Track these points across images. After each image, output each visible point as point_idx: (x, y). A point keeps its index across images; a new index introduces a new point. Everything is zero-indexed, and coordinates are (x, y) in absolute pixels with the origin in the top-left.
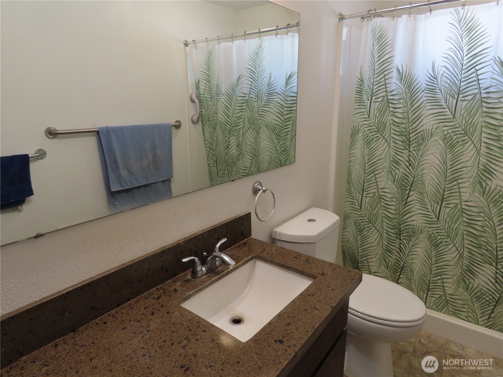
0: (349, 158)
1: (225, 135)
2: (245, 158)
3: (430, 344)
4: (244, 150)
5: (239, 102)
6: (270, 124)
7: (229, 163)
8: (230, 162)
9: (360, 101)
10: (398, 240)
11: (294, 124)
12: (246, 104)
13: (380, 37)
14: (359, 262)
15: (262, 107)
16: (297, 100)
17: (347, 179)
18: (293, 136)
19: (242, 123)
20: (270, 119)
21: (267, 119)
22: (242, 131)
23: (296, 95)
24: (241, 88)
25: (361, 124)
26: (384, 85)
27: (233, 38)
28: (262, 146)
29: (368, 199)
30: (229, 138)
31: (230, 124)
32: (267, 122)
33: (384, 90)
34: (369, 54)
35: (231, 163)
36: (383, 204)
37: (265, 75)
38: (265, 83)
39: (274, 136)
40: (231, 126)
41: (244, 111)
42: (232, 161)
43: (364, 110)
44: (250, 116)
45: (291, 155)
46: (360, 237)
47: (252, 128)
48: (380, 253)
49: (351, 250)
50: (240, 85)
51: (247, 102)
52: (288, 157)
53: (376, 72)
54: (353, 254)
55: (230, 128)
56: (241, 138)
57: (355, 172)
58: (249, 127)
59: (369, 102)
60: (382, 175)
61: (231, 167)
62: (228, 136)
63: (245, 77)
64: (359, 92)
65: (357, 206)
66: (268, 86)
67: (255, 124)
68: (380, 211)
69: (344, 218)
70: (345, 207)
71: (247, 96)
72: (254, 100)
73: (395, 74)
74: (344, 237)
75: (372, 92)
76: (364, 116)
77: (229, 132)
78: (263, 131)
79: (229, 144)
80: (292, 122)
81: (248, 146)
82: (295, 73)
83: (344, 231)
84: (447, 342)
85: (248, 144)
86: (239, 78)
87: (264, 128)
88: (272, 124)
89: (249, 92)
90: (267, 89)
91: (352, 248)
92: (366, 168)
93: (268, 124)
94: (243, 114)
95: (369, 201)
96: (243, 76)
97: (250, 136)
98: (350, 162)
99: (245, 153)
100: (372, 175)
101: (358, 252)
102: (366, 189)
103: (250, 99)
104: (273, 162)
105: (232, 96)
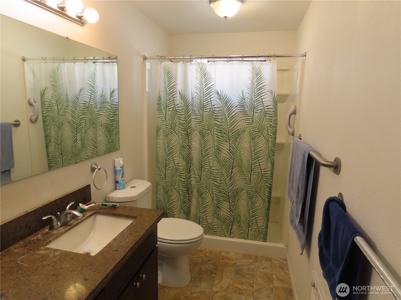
0: (156, 146)
1: (73, 132)
2: (88, 149)
3: (211, 255)
4: (86, 143)
5: (81, 107)
6: (104, 124)
7: (75, 153)
8: (77, 152)
9: (160, 110)
10: (188, 194)
11: (118, 124)
12: (87, 109)
13: (168, 73)
14: (167, 213)
15: (97, 112)
16: (118, 107)
17: (156, 159)
18: (117, 132)
19: (84, 123)
20: (104, 120)
21: (101, 121)
22: (84, 129)
23: (117, 104)
24: (83, 97)
25: (161, 124)
26: (172, 101)
27: (64, 60)
28: (99, 140)
29: (169, 171)
30: (76, 134)
31: (76, 123)
32: (102, 123)
33: (173, 104)
34: (163, 82)
35: (78, 154)
36: (178, 174)
37: (98, 89)
38: (98, 95)
39: (107, 132)
40: (77, 125)
41: (86, 114)
42: (78, 152)
43: (163, 115)
44: (90, 118)
45: (117, 145)
46: (166, 196)
47: (93, 127)
48: (179, 205)
49: (162, 206)
50: (82, 95)
51: (87, 108)
52: (115, 147)
53: (167, 93)
54: (164, 208)
55: (77, 127)
56: (84, 135)
57: (160, 155)
58: (90, 126)
59: (165, 111)
60: (177, 155)
61: (77, 156)
62: (75, 133)
63: (85, 90)
64: (159, 104)
65: (163, 176)
66: (101, 97)
67: (95, 124)
68: (177, 178)
69: (156, 186)
70: (156, 178)
71: (88, 103)
72: (93, 106)
73: (178, 95)
74: (157, 198)
75: (166, 104)
76: (162, 119)
77: (76, 130)
78: (99, 129)
79: (76, 139)
80: (116, 122)
81: (90, 140)
82: (116, 89)
83: (156, 194)
84: (220, 252)
85: (89, 139)
86: (81, 90)
87: (100, 127)
88: (105, 124)
89: (89, 101)
90: (101, 99)
91: (163, 205)
92: (167, 152)
93: (103, 124)
94: (84, 116)
95: (170, 172)
96: (84, 88)
97: (91, 133)
98: (157, 148)
99: (87, 146)
100: (171, 155)
101: (166, 207)
102: (167, 165)
103: (90, 105)
104: (107, 151)
105: (76, 102)
